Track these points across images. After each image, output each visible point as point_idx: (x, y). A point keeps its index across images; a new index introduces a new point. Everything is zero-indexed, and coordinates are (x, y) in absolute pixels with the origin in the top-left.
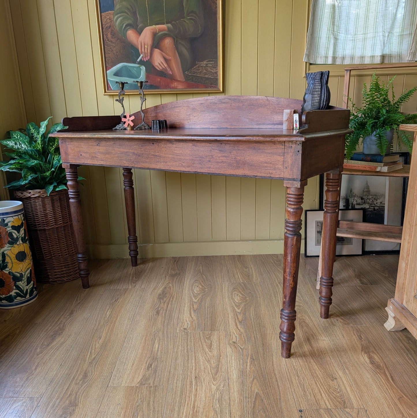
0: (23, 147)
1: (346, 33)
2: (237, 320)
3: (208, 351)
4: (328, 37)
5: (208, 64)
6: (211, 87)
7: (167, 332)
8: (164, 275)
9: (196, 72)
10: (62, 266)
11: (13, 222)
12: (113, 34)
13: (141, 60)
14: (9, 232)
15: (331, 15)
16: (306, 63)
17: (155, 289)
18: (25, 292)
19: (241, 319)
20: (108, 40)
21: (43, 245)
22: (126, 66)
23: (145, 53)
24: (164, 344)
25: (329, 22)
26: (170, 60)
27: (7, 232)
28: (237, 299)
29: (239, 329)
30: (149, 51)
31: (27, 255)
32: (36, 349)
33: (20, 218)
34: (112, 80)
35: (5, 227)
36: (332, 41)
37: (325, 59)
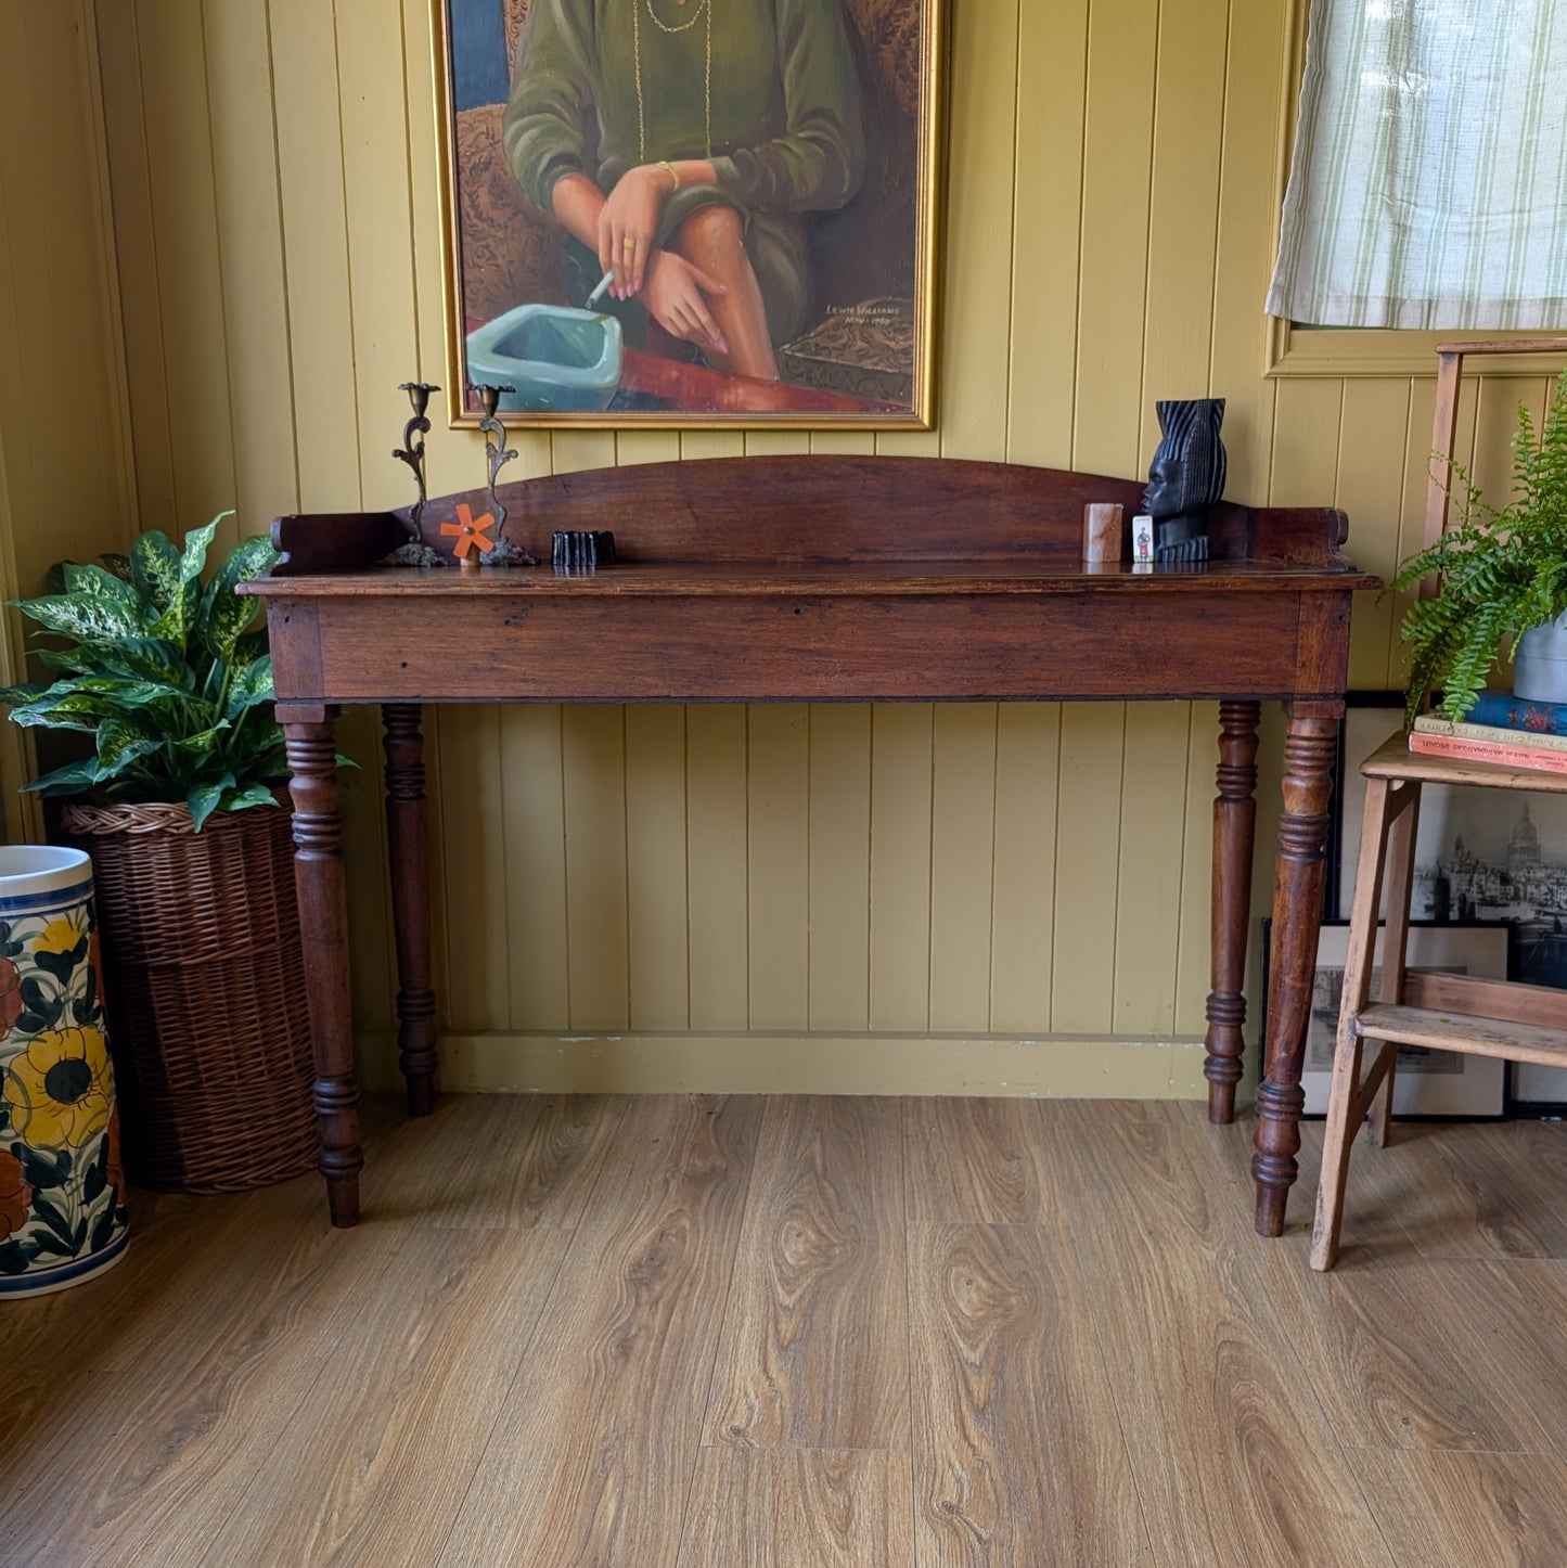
0: (110, 630)
1: (1444, 207)
2: (964, 1401)
3: (834, 1544)
4: (1371, 221)
5: (875, 316)
6: (883, 409)
7: (659, 1441)
8: (660, 1177)
9: (824, 348)
10: (239, 1121)
11: (44, 935)
12: (500, 192)
13: (605, 294)
14: (23, 978)
15: (1380, 135)
16: (1277, 320)
17: (616, 1238)
18: (73, 1230)
19: (982, 1396)
20: (479, 215)
21: (165, 1031)
22: (542, 318)
23: (622, 267)
24: (642, 1502)
25: (1373, 160)
26: (721, 298)
27: (18, 977)
28: (968, 1301)
29: (971, 1446)
30: (639, 259)
31: (94, 1076)
32: (93, 1496)
33: (73, 920)
34: (485, 369)
35: (11, 959)
36: (1386, 237)
37: (1354, 306)
